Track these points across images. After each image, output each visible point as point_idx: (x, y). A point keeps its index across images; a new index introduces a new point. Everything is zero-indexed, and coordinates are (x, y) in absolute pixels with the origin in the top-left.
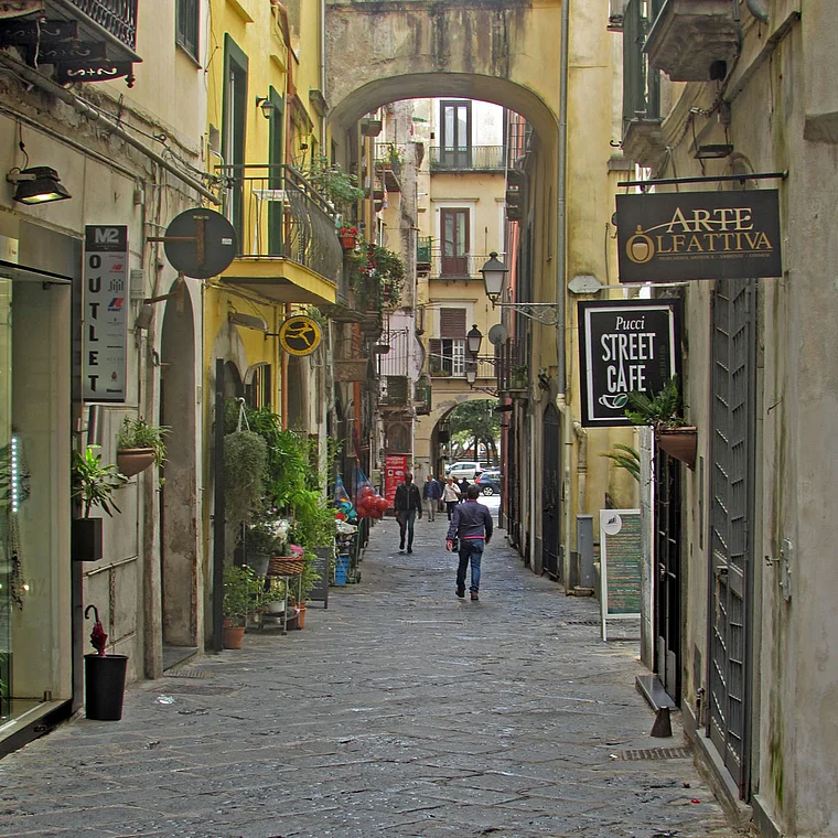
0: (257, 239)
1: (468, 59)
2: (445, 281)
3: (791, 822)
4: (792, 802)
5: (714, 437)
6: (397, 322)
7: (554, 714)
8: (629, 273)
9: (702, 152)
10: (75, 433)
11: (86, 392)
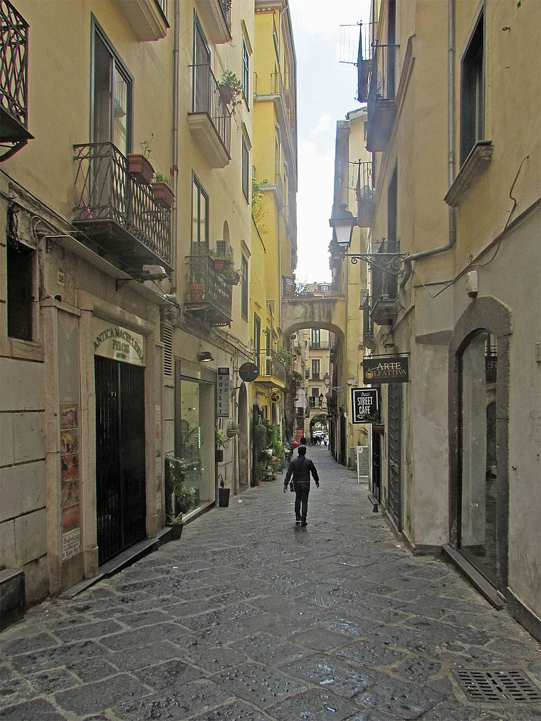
0: (263, 371)
1: (320, 317)
2: (313, 380)
3: (413, 538)
4: (414, 532)
5: (389, 427)
6: (300, 392)
7: (345, 505)
8: (366, 381)
9: (386, 346)
10: (216, 426)
11: (219, 415)
